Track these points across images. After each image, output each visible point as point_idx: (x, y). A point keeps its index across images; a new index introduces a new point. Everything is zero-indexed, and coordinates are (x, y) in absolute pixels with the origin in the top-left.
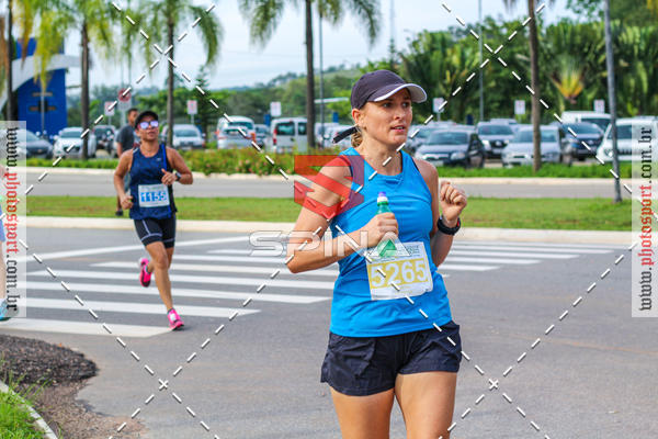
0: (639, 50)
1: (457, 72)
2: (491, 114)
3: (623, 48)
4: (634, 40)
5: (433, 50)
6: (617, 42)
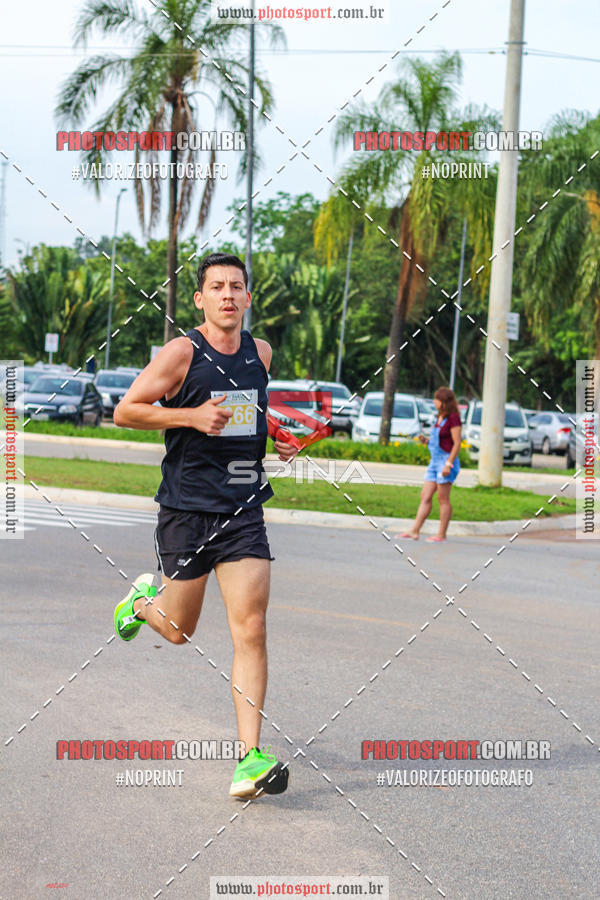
0: (315, 294)
1: (79, 301)
2: (119, 360)
3: (296, 291)
4: (309, 282)
5: (50, 270)
6: (288, 282)
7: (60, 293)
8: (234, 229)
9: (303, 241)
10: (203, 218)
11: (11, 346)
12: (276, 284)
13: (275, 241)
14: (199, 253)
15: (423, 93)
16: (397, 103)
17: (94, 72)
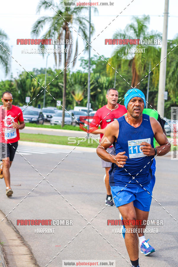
0: (106, 86)
1: (36, 87)
2: (47, 105)
3: (100, 84)
4: (104, 82)
5: (27, 78)
6: (97, 82)
7: (30, 85)
8: (81, 66)
9: (101, 69)
10: (74, 64)
11: (16, 101)
12: (94, 82)
13: (93, 70)
14: (71, 73)
15: (138, 27)
16: (131, 30)
17: (42, 21)
